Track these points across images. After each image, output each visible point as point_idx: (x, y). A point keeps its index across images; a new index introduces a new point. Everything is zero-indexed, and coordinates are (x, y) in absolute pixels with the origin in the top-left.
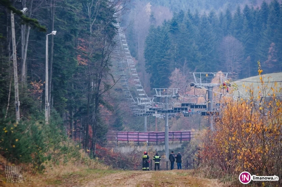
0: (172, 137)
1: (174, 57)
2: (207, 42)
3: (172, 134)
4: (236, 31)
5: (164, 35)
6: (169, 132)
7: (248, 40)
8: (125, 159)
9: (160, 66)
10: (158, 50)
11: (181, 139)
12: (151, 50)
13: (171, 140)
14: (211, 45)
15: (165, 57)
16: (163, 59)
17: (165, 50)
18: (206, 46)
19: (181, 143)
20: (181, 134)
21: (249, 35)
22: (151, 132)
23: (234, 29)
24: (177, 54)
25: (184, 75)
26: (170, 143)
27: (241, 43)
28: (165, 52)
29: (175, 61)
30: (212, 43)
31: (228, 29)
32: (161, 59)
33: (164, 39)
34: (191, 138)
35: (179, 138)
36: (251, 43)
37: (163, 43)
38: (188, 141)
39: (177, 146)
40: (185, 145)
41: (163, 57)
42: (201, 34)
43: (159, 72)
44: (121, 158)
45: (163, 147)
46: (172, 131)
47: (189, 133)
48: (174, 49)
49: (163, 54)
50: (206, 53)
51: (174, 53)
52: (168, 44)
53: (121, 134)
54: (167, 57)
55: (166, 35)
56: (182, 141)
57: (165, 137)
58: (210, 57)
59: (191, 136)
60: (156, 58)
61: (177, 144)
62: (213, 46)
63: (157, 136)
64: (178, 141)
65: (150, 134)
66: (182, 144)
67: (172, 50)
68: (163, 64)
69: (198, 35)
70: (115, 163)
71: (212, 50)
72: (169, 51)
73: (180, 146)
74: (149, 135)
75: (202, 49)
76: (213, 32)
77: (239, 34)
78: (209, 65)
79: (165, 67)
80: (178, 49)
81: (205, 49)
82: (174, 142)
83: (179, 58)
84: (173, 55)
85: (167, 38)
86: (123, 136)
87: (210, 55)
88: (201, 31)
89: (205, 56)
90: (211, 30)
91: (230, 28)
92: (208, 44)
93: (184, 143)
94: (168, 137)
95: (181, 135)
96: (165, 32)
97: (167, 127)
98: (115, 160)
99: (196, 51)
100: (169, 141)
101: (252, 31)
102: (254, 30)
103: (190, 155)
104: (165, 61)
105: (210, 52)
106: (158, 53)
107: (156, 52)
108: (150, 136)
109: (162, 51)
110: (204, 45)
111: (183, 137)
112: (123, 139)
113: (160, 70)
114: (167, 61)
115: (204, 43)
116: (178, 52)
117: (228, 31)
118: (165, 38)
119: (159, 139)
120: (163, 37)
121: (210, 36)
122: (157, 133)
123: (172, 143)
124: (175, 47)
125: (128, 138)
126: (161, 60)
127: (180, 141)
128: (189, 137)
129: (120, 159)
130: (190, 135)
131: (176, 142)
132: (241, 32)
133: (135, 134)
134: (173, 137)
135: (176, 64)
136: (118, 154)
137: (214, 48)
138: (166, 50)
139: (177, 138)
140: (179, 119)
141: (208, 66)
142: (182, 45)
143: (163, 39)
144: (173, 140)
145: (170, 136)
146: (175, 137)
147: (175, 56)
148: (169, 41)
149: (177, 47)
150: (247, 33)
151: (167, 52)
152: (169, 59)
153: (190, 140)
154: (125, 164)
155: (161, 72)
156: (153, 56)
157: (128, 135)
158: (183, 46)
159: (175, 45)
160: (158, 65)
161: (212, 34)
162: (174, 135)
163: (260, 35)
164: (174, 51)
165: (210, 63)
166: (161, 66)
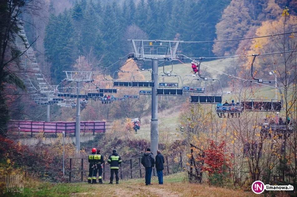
0: (83, 128)
1: (78, 45)
2: (111, 31)
3: (84, 125)
4: (139, 21)
5: (67, 23)
6: (81, 123)
7: (152, 31)
8: (33, 155)
9: (61, 54)
10: (60, 38)
11: (94, 130)
12: (52, 38)
13: (82, 132)
14: (115, 34)
15: (67, 45)
16: (65, 47)
17: (67, 38)
18: (110, 36)
19: (94, 135)
20: (94, 124)
21: (153, 25)
22: (59, 122)
23: (138, 19)
24: (80, 42)
25: (90, 62)
26: (81, 135)
27: (145, 33)
28: (67, 40)
29: (79, 49)
30: (116, 32)
31: (132, 18)
32: (63, 47)
33: (67, 27)
34: (105, 129)
35: (92, 129)
36: (155, 33)
37: (65, 30)
38: (102, 133)
39: (89, 138)
40: (99, 137)
41: (65, 45)
42: (104, 23)
43: (61, 60)
44: (28, 153)
45: (73, 140)
46: (83, 122)
47: (103, 124)
48: (77, 36)
49: (65, 42)
50: (110, 43)
51: (77, 40)
52: (71, 31)
53: (24, 123)
54: (69, 45)
55: (68, 22)
56: (95, 133)
57: (75, 127)
58: (113, 46)
59: (106, 127)
60: (57, 46)
61: (89, 135)
62: (116, 35)
63: (66, 126)
64: (91, 132)
65: (58, 124)
66: (95, 137)
67: (75, 37)
68: (65, 53)
69: (102, 24)
70: (20, 160)
71: (116, 40)
72: (72, 39)
73: (92, 138)
74: (56, 126)
75: (106, 38)
76: (117, 21)
77: (143, 24)
78: (113, 55)
79: (67, 56)
80: (81, 36)
81: (109, 38)
82: (86, 134)
83: (83, 46)
84: (76, 43)
85: (69, 25)
86: (26, 126)
87: (114, 44)
88: (105, 20)
89: (108, 45)
90: (115, 19)
91: (134, 18)
92: (112, 33)
93: (97, 135)
94: (79, 127)
95: (94, 126)
96: (68, 19)
97: (79, 116)
98: (21, 156)
99: (100, 38)
100: (81, 132)
101: (156, 22)
102: (158, 21)
103: (111, 149)
104: (67, 49)
105: (114, 41)
106: (60, 41)
107: (58, 39)
108: (58, 127)
109: (64, 38)
110: (108, 34)
111: (96, 128)
112: (26, 130)
113: (62, 59)
114: (69, 49)
115: (107, 32)
116: (82, 39)
117: (131, 20)
118: (67, 25)
119: (68, 130)
120: (65, 24)
121: (114, 25)
122: (66, 123)
123: (84, 135)
124: (79, 34)
125: (32, 128)
126: (63, 49)
127: (92, 133)
128: (103, 128)
129: (27, 155)
130: (104, 125)
131: (88, 133)
132: (145, 22)
133: (40, 123)
134: (85, 128)
135: (79, 52)
136: (24, 148)
137: (118, 38)
138: (69, 38)
139: (89, 130)
140: (84, 109)
141: (111, 56)
142: (86, 32)
143: (65, 26)
144: (84, 132)
145: (81, 127)
146: (86, 128)
147: (78, 43)
148: (71, 28)
149: (80, 34)
150: (151, 23)
151: (70, 40)
152: (71, 47)
153: (104, 132)
154: (34, 161)
155: (63, 61)
156: (54, 45)
157: (32, 125)
158: (86, 34)
159: (79, 32)
160: (60, 53)
161: (116, 23)
162: (86, 126)
163: (164, 25)
164: (77, 38)
165: (114, 53)
166: (63, 54)
